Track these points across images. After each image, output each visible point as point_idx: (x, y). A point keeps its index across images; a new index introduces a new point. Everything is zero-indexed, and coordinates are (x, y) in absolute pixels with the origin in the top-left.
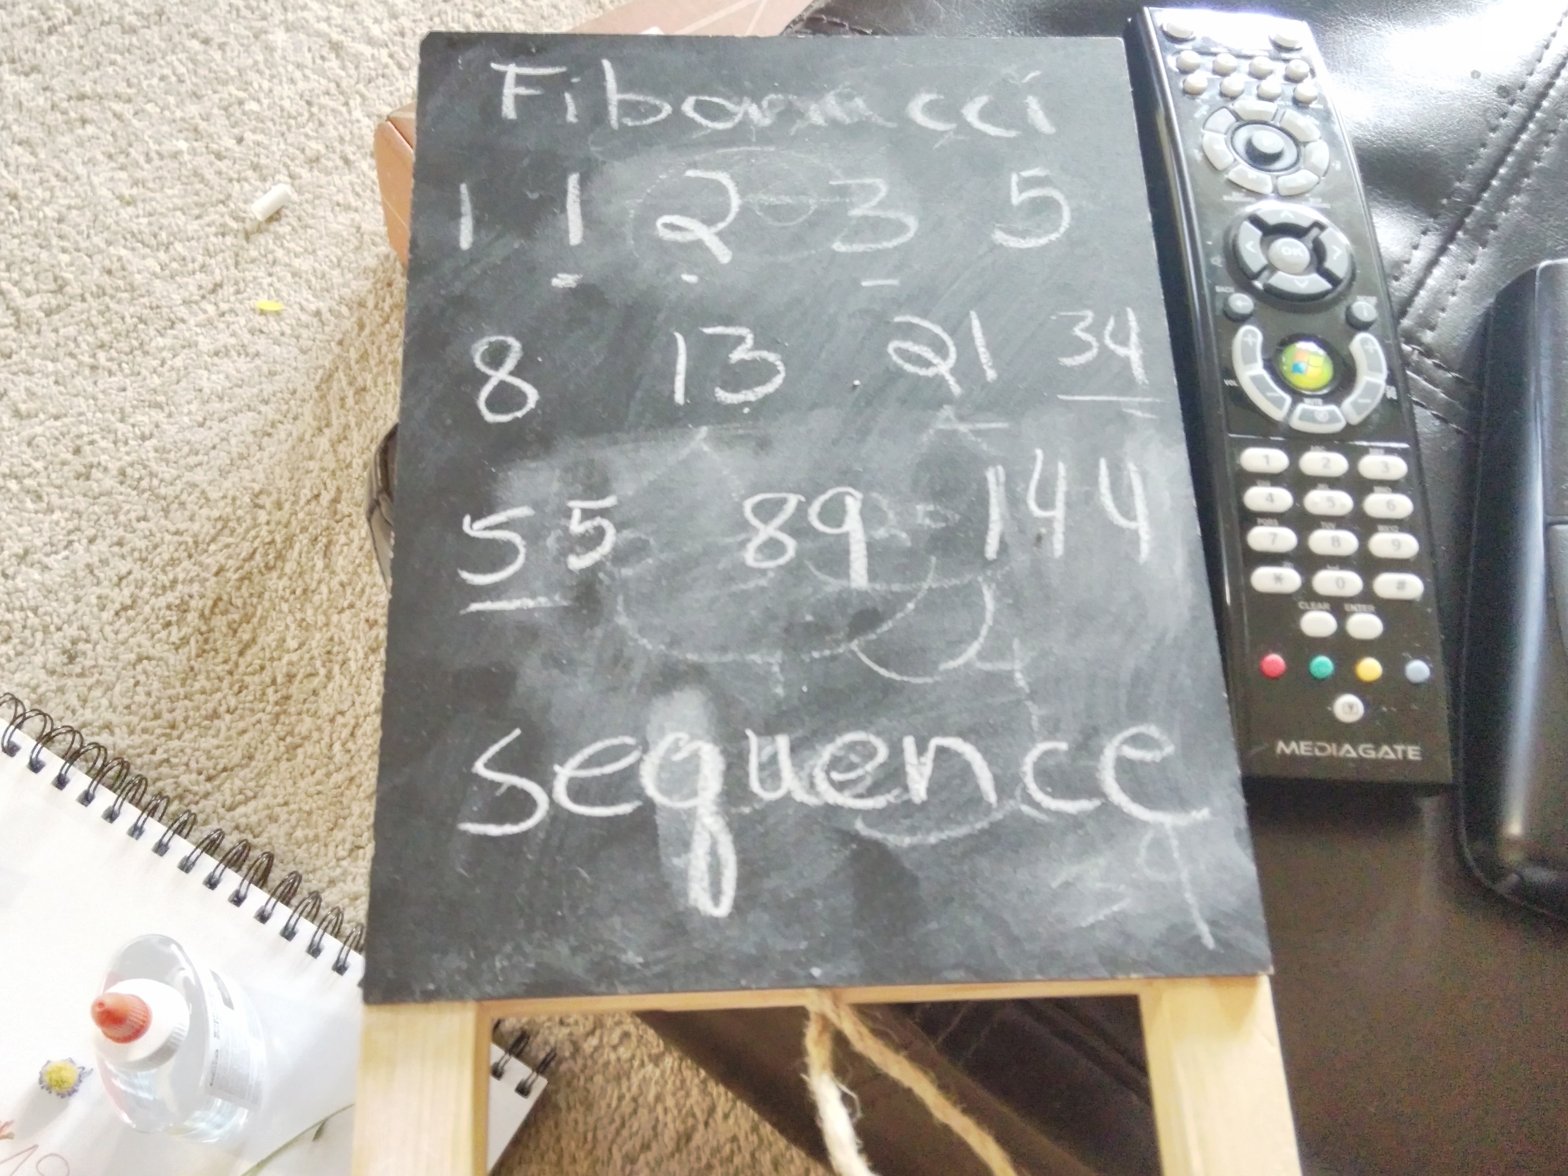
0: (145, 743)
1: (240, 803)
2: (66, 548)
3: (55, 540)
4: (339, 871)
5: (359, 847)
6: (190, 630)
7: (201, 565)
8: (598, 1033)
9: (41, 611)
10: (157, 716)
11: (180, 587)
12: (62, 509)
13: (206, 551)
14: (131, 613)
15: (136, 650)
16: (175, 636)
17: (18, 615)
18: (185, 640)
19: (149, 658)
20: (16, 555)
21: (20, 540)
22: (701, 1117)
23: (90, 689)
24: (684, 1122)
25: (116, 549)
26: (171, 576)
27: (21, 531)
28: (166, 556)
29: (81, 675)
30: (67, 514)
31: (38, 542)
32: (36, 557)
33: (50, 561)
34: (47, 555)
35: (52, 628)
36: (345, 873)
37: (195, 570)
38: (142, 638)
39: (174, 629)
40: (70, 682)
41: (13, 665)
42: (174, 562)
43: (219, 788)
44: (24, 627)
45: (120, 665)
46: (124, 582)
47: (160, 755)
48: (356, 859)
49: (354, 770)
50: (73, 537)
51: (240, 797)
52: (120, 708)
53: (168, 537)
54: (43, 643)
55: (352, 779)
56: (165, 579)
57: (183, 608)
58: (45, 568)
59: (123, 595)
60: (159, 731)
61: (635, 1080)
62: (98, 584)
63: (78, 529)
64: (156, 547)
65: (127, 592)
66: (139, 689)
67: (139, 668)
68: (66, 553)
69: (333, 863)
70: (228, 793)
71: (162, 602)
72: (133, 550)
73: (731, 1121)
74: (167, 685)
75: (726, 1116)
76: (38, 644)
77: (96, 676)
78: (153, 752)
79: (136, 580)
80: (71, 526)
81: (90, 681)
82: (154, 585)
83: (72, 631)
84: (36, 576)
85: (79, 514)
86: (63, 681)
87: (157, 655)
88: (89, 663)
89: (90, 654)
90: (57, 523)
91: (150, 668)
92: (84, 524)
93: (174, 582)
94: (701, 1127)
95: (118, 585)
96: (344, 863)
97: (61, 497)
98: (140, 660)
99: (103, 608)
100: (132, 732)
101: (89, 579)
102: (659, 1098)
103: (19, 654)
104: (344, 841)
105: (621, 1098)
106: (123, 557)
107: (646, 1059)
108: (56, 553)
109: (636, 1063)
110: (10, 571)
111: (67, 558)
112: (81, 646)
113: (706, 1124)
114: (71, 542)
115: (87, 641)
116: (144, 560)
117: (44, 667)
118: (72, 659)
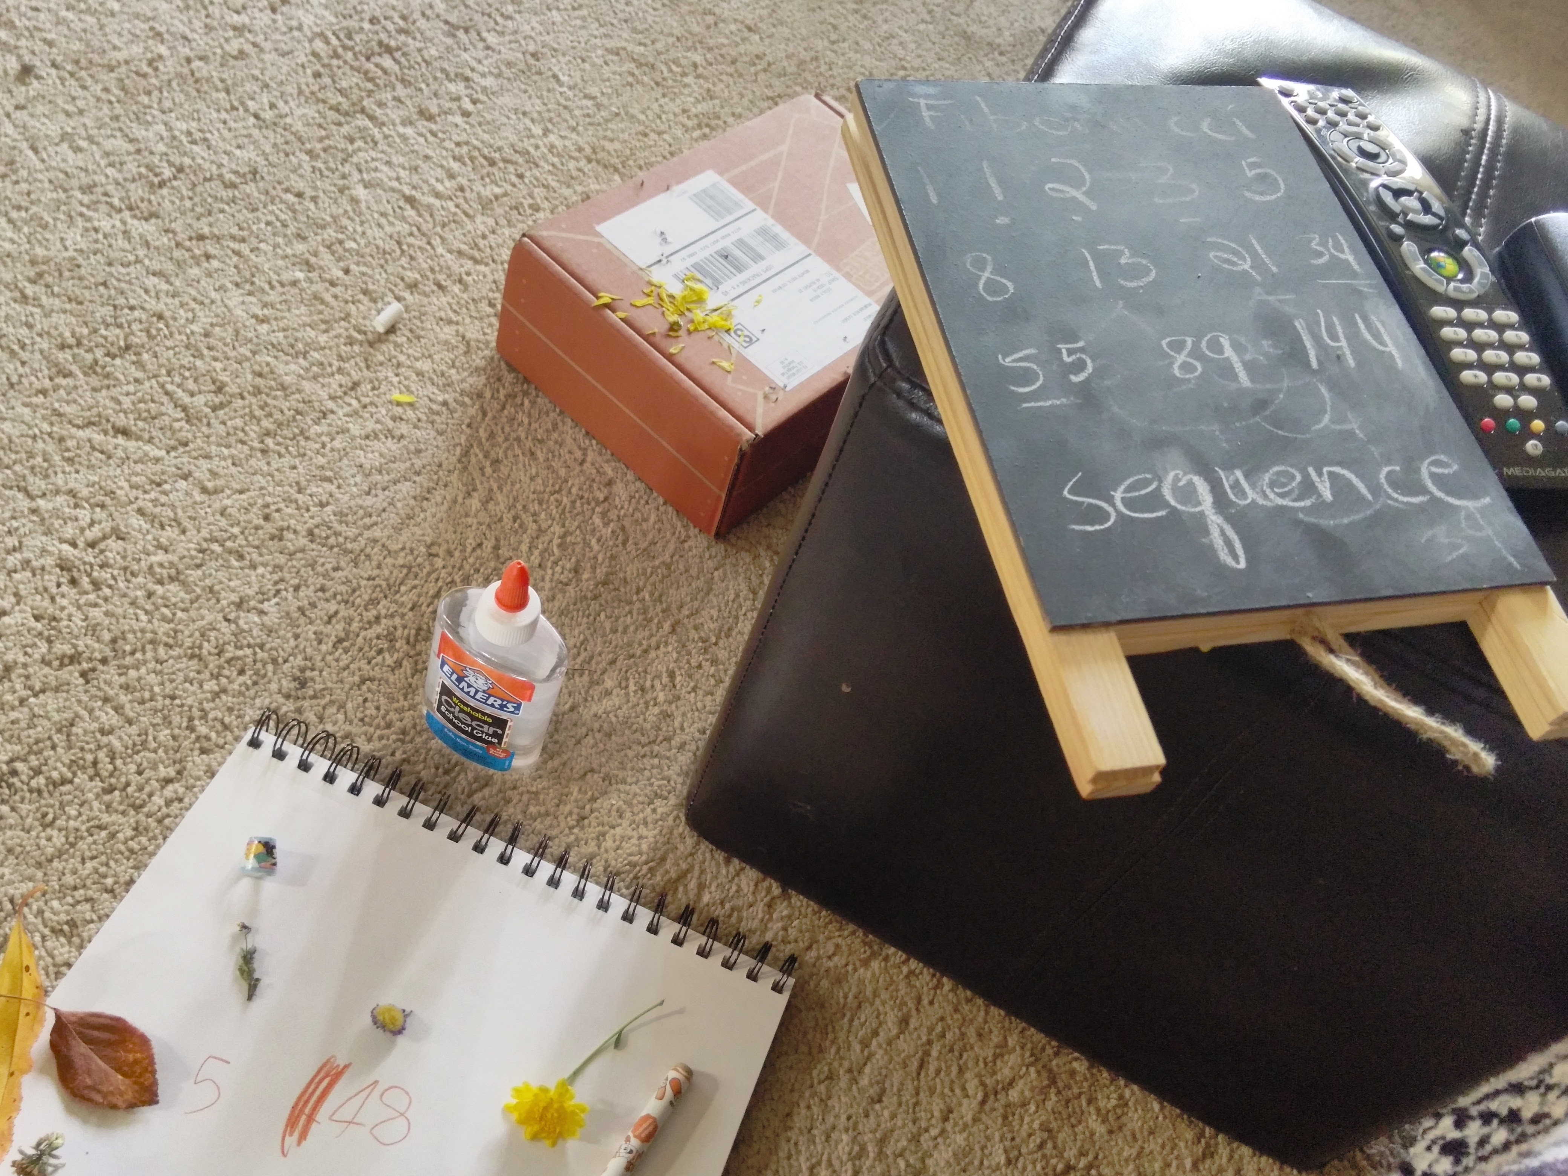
0: (385, 746)
1: (476, 791)
2: (275, 596)
3: (265, 589)
4: (572, 838)
5: (584, 818)
6: (401, 654)
7: (396, 602)
8: (815, 946)
9: (268, 646)
10: (389, 726)
11: (384, 621)
12: (265, 565)
13: (398, 592)
14: (345, 644)
15: (358, 673)
16: (389, 661)
17: (248, 651)
18: (399, 664)
19: (371, 680)
20: (233, 603)
21: (233, 591)
22: (911, 1005)
23: (324, 708)
24: (900, 1010)
25: (320, 594)
26: (374, 612)
27: (232, 584)
28: (366, 597)
29: (314, 697)
30: (270, 569)
31: (251, 592)
32: (252, 603)
33: (265, 606)
34: (262, 602)
35: (280, 660)
36: (577, 840)
37: (393, 608)
38: (363, 664)
39: (387, 655)
40: (306, 704)
41: (252, 692)
42: (373, 602)
43: (454, 780)
44: (255, 661)
45: (347, 686)
46: (334, 621)
47: (399, 755)
48: (582, 828)
49: (565, 757)
50: (281, 586)
51: (475, 786)
52: (356, 721)
53: (363, 583)
54: (274, 673)
55: (564, 764)
56: (371, 615)
57: (391, 638)
58: (262, 613)
59: (337, 629)
60: (394, 737)
61: (853, 980)
62: (311, 623)
63: (282, 580)
64: (354, 591)
65: (340, 627)
66: (368, 704)
67: (364, 688)
68: (276, 600)
69: (567, 831)
70: (464, 783)
71: (371, 633)
72: (335, 595)
73: (936, 1005)
74: (392, 699)
75: (931, 1003)
76: (270, 674)
77: (328, 698)
78: (393, 754)
79: (344, 618)
80: (276, 577)
81: (323, 702)
82: (361, 621)
83: (299, 661)
84: (256, 619)
85: (278, 568)
86: (299, 704)
87: (378, 676)
88: (319, 687)
89: (318, 679)
90: (263, 576)
91: (374, 687)
92: (287, 576)
93: (378, 618)
94: (914, 1012)
95: (329, 622)
96: (576, 831)
97: (261, 555)
98: (363, 681)
99: (320, 642)
100: (369, 740)
101: (302, 620)
102: (876, 994)
103: (255, 683)
104: (570, 813)
105: (846, 997)
106: (327, 600)
107: (858, 963)
108: (268, 600)
109: (850, 968)
110: (232, 616)
111: (277, 604)
112: (308, 674)
113: (917, 1010)
114: (278, 592)
115: (313, 670)
116: (347, 602)
117: (280, 692)
118: (303, 684)
